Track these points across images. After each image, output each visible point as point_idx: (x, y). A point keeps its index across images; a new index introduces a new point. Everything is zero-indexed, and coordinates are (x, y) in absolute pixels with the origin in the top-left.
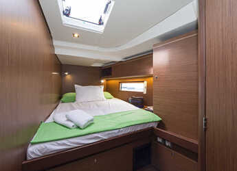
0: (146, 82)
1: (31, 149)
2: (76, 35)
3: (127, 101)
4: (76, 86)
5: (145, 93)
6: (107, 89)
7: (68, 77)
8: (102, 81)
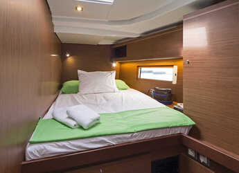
0: (176, 67)
1: (30, 149)
2: (79, 9)
3: (148, 93)
4: (79, 71)
5: (175, 83)
6: (120, 76)
7: (70, 59)
8: (114, 65)
